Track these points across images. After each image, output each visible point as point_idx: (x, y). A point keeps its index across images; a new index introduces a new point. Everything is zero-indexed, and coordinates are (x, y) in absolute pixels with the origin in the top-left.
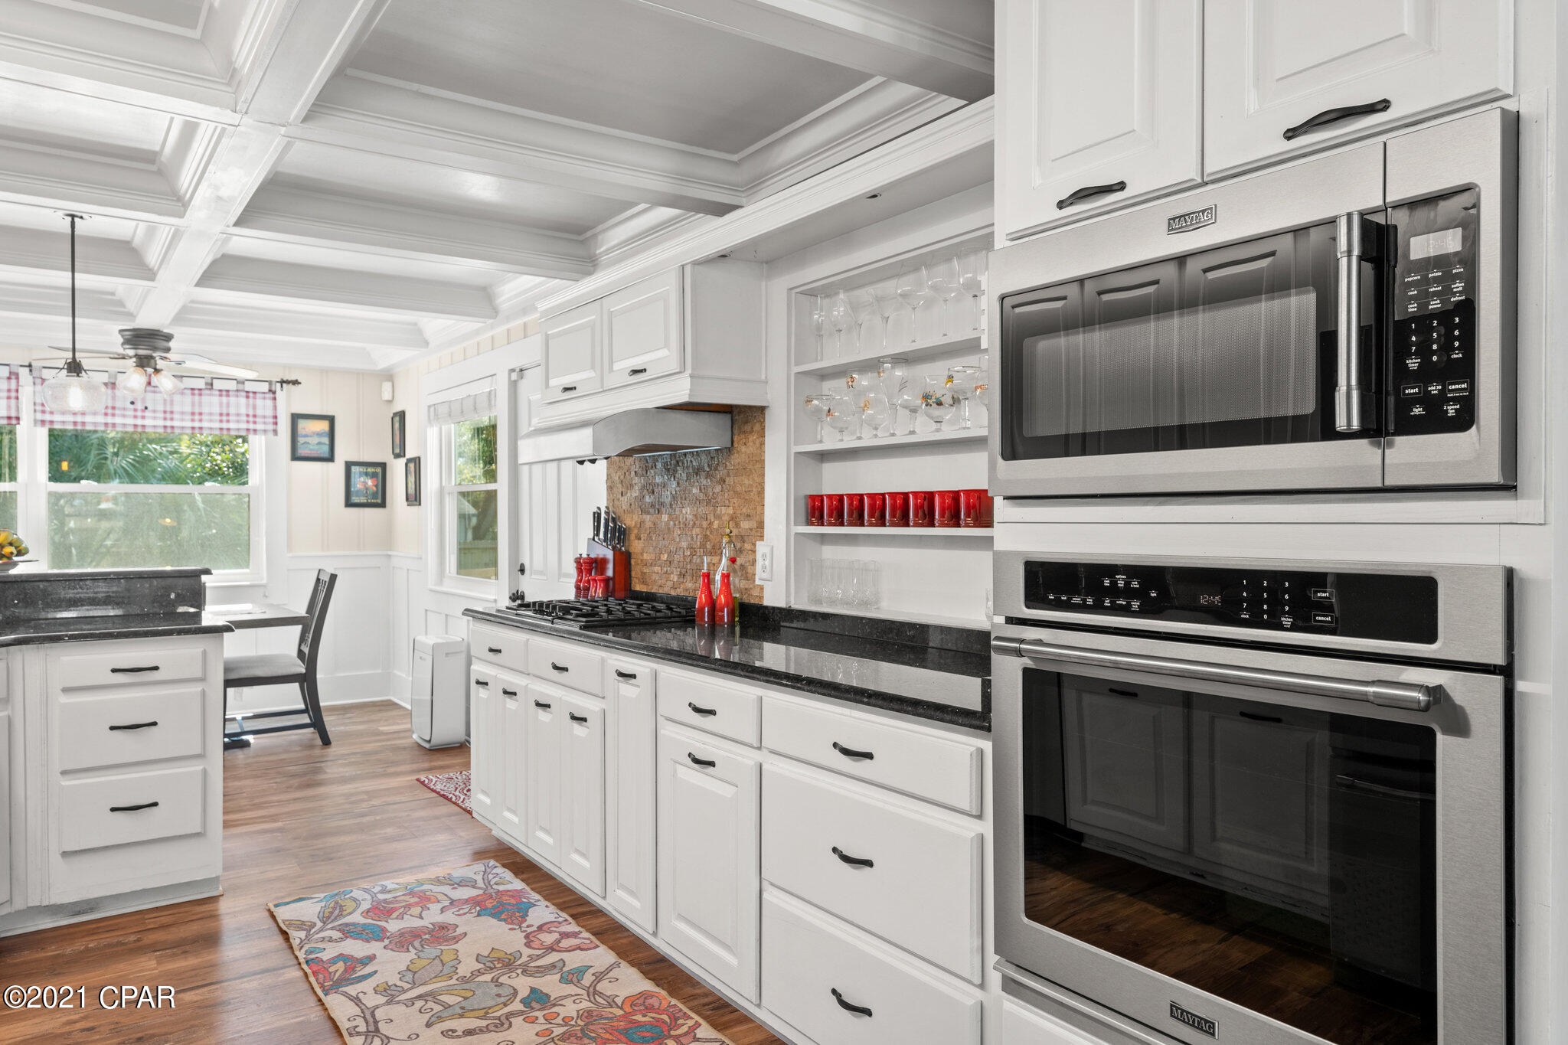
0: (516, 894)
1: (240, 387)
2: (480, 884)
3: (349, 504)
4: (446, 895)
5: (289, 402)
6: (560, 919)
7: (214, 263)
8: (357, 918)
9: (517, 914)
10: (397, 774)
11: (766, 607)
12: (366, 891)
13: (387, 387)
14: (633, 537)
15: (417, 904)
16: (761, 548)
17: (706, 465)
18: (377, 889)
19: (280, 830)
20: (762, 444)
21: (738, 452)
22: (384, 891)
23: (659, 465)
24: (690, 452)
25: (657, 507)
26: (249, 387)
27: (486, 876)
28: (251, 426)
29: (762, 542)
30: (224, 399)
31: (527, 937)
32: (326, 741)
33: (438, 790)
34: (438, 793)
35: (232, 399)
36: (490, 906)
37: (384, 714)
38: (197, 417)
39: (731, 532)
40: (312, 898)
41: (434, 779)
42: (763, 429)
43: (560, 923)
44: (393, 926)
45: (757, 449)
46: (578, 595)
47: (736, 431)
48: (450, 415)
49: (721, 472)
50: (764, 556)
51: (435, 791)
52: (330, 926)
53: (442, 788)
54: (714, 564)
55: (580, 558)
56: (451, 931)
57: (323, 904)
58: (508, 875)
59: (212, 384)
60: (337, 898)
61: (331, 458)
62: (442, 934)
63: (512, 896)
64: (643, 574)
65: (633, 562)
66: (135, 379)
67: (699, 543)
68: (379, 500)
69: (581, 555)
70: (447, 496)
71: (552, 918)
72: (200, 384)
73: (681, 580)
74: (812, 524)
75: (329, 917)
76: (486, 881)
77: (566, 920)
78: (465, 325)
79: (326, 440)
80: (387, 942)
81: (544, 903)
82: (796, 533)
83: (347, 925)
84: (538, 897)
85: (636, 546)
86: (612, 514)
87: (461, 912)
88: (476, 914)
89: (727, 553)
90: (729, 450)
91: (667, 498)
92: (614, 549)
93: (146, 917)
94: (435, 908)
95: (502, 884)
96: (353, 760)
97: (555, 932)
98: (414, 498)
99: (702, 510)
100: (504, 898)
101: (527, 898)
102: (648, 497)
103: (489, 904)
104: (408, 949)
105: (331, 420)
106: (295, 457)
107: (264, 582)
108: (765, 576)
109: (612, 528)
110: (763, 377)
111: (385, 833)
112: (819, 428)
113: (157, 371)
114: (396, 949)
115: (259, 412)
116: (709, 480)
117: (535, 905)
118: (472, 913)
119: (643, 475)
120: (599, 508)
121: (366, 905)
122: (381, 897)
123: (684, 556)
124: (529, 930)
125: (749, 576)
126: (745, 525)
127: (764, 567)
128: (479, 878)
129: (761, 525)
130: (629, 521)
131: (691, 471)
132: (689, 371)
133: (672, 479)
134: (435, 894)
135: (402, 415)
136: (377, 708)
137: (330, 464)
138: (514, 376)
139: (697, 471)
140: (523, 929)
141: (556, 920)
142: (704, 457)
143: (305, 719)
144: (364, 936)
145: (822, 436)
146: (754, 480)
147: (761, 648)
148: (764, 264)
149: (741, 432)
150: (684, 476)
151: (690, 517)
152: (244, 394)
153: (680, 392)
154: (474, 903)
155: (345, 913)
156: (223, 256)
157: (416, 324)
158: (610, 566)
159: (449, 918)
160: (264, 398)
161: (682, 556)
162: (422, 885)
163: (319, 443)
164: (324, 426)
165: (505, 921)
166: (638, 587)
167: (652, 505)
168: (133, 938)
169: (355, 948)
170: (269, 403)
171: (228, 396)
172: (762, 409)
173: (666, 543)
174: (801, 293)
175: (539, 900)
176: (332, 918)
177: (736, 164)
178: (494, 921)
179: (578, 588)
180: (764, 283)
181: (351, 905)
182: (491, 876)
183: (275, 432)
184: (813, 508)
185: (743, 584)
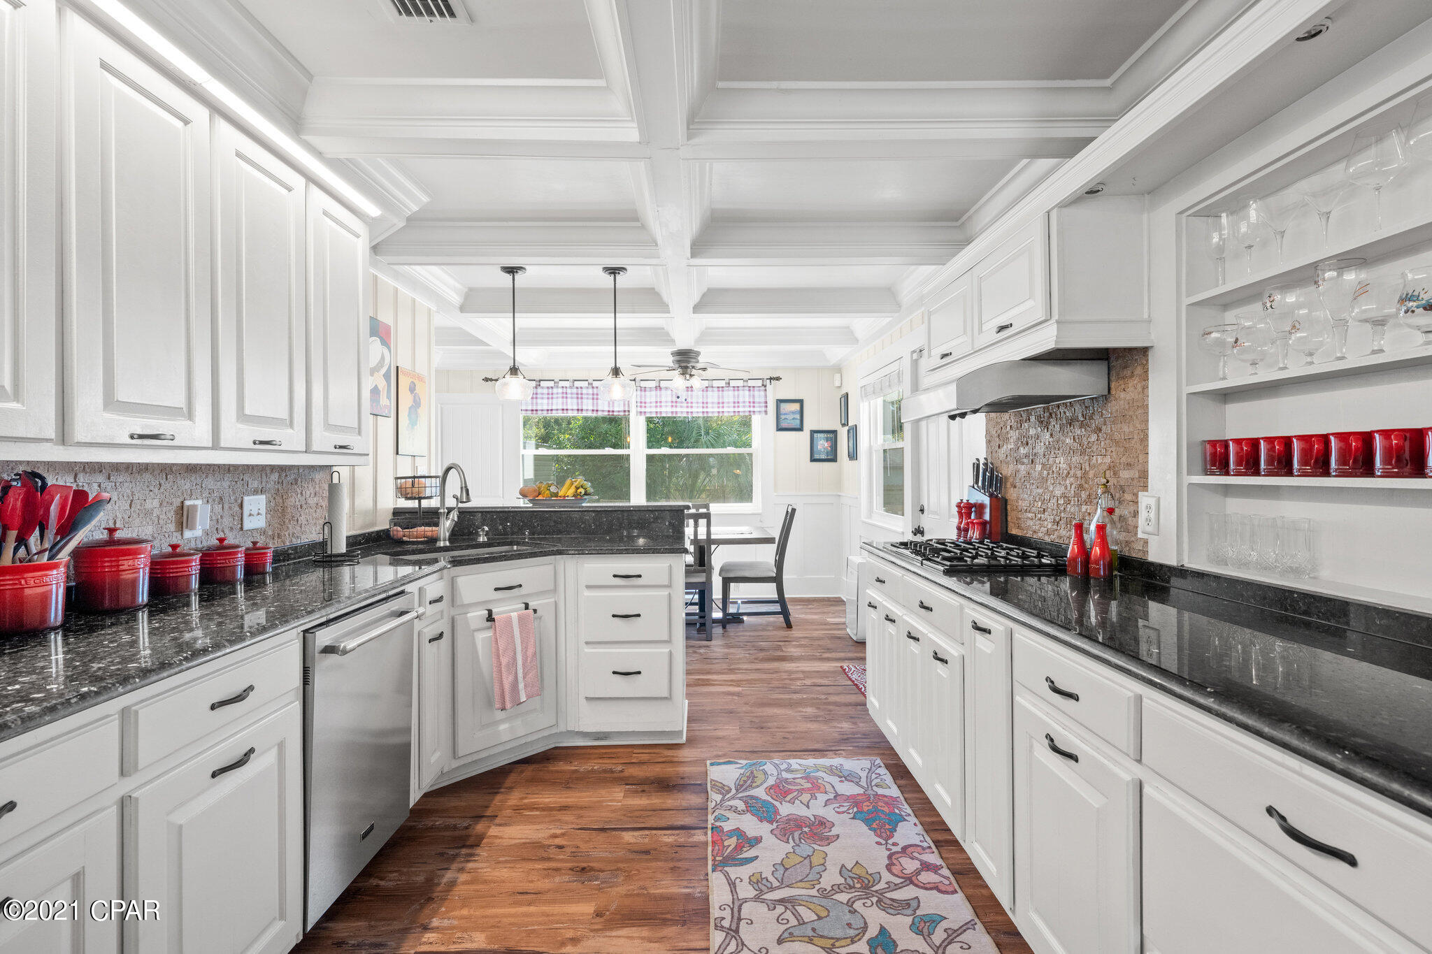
0: (891, 801)
1: (745, 384)
2: (863, 783)
3: (813, 460)
4: (833, 787)
5: (776, 392)
6: (925, 845)
7: (704, 295)
8: (760, 792)
9: (887, 826)
10: (828, 659)
11: (1152, 564)
12: (776, 766)
13: (837, 376)
14: (1008, 485)
15: (809, 789)
16: (1145, 500)
17: (1080, 415)
18: (784, 766)
19: (738, 694)
20: (1145, 388)
21: (1116, 399)
22: (788, 770)
23: (1033, 419)
24: (1063, 403)
25: (1031, 457)
26: (751, 383)
27: (870, 774)
28: (752, 409)
29: (1146, 493)
30: (736, 393)
31: (890, 857)
32: (789, 625)
33: (853, 679)
34: (853, 681)
35: (741, 392)
36: (865, 809)
37: (832, 608)
38: (721, 405)
39: (1108, 482)
40: (737, 763)
41: (853, 669)
42: (1146, 372)
43: (924, 849)
44: (785, 809)
45: (1139, 393)
46: (959, 536)
47: (1113, 378)
48: (874, 393)
49: (1098, 420)
50: (1148, 508)
51: (850, 679)
52: (740, 795)
53: (857, 678)
54: (1089, 514)
55: (961, 503)
56: (827, 830)
57: (742, 771)
58: (888, 778)
59: (729, 384)
60: (753, 768)
61: (800, 429)
62: (818, 831)
63: (887, 803)
64: (1019, 519)
65: (1009, 507)
66: (678, 382)
67: (1073, 492)
68: (832, 457)
69: (962, 500)
70: (874, 452)
71: (916, 840)
72: (722, 384)
73: (1055, 527)
74: (1213, 474)
75: (742, 786)
76: (869, 780)
77: (930, 847)
78: (883, 320)
79: (798, 417)
80: (775, 825)
81: (913, 819)
82: (1190, 484)
83: (752, 797)
84: (909, 811)
85: (1012, 494)
86: (989, 464)
87: (842, 809)
88: (852, 816)
89: (1104, 502)
90: (1106, 397)
91: (1040, 449)
92: (991, 496)
93: (635, 751)
94: (822, 798)
95: (882, 787)
96: (803, 643)
97: (917, 859)
98: (853, 456)
99: (1076, 459)
100: (880, 804)
101: (900, 809)
102: (1022, 448)
103: (866, 807)
104: (788, 840)
105: (801, 402)
106: (779, 429)
107: (760, 512)
108: (1150, 529)
109: (990, 477)
110: (1146, 316)
111: (806, 712)
112: (1221, 364)
113: (691, 376)
114: (779, 836)
115: (756, 400)
116: (1083, 430)
117: (905, 820)
118: (849, 813)
119: (1018, 428)
120: (978, 460)
121: (771, 781)
122: (785, 775)
123: (1058, 504)
124: (895, 849)
125: (1131, 528)
126: (1125, 474)
127: (1148, 520)
128: (863, 775)
129: (1144, 475)
130: (1007, 471)
131: (1065, 422)
132: (1056, 317)
133: (1046, 430)
134: (825, 784)
135: (846, 396)
136: (830, 603)
137: (800, 433)
138: (915, 356)
139: (1071, 422)
140: (889, 846)
141: (921, 844)
142: (1077, 407)
143: (777, 608)
144: (760, 814)
145: (1224, 372)
146: (1134, 426)
147: (1146, 606)
148: (1146, 195)
149: (1118, 378)
150: (1057, 427)
151: (1063, 466)
152: (747, 388)
153: (1046, 340)
154: (853, 802)
155: (754, 785)
156: (709, 290)
157: (848, 327)
158: (988, 510)
159: (829, 813)
160: (759, 391)
161: (1056, 504)
162: (818, 770)
163: (794, 419)
164: (796, 407)
165: (875, 831)
166: (1014, 531)
167: (1027, 456)
168: (619, 768)
169: (751, 826)
170: (762, 393)
171: (738, 390)
172: (1144, 351)
173: (1040, 491)
174: (1194, 215)
175: (909, 815)
176: (744, 787)
177: (1109, 89)
178: (865, 828)
179: (959, 528)
180: (1145, 216)
181: (761, 777)
182: (874, 776)
183: (766, 412)
184: (1214, 455)
185: (1122, 537)
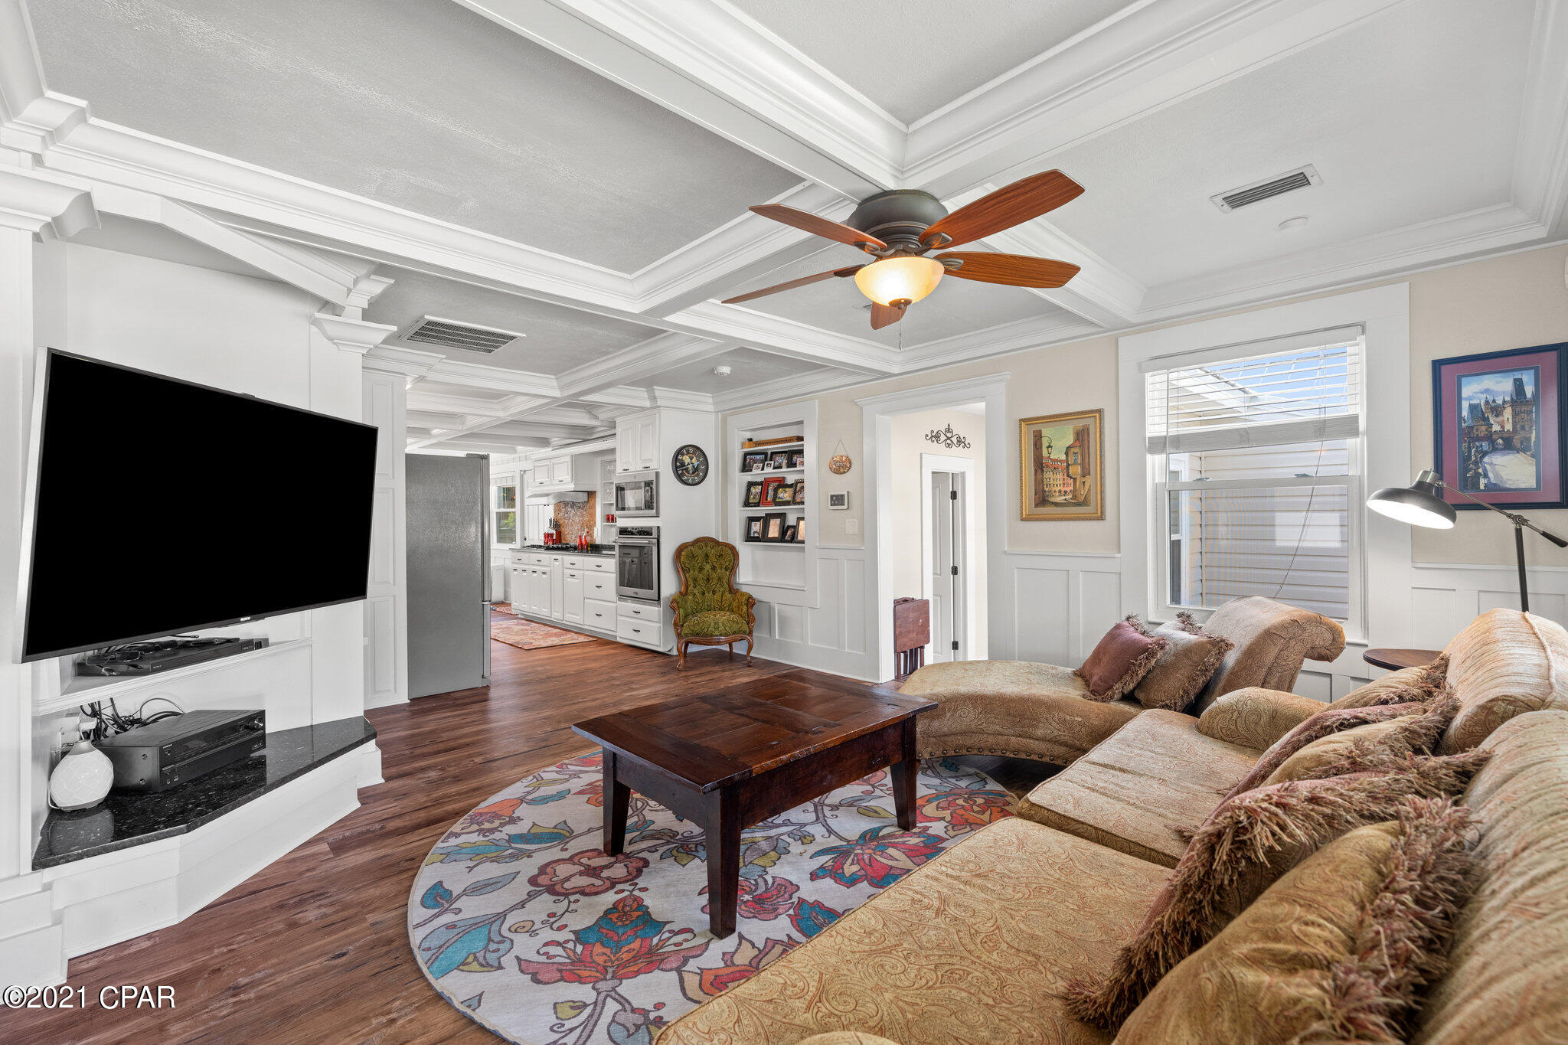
14: (560, 527)
16: (595, 529)
21: (589, 503)
23: (568, 506)
24: (576, 503)
39: (587, 524)
45: (594, 502)
49: (585, 509)
54: (583, 533)
65: (562, 533)
67: (579, 528)
69: (546, 531)
73: (574, 536)
85: (563, 530)
86: (555, 520)
89: (586, 530)
91: (570, 515)
92: (555, 530)
99: (580, 518)
102: (567, 514)
109: (556, 524)
110: (595, 483)
116: (582, 510)
119: (563, 509)
120: (552, 518)
123: (575, 531)
126: (591, 522)
129: (595, 522)
130: (561, 522)
132: (576, 482)
133: (572, 510)
142: (580, 504)
146: (593, 510)
149: (589, 497)
150: (576, 509)
151: (577, 520)
153: (571, 487)
158: (554, 533)
166: (561, 539)
167: (568, 517)
172: (595, 492)
173: (570, 528)
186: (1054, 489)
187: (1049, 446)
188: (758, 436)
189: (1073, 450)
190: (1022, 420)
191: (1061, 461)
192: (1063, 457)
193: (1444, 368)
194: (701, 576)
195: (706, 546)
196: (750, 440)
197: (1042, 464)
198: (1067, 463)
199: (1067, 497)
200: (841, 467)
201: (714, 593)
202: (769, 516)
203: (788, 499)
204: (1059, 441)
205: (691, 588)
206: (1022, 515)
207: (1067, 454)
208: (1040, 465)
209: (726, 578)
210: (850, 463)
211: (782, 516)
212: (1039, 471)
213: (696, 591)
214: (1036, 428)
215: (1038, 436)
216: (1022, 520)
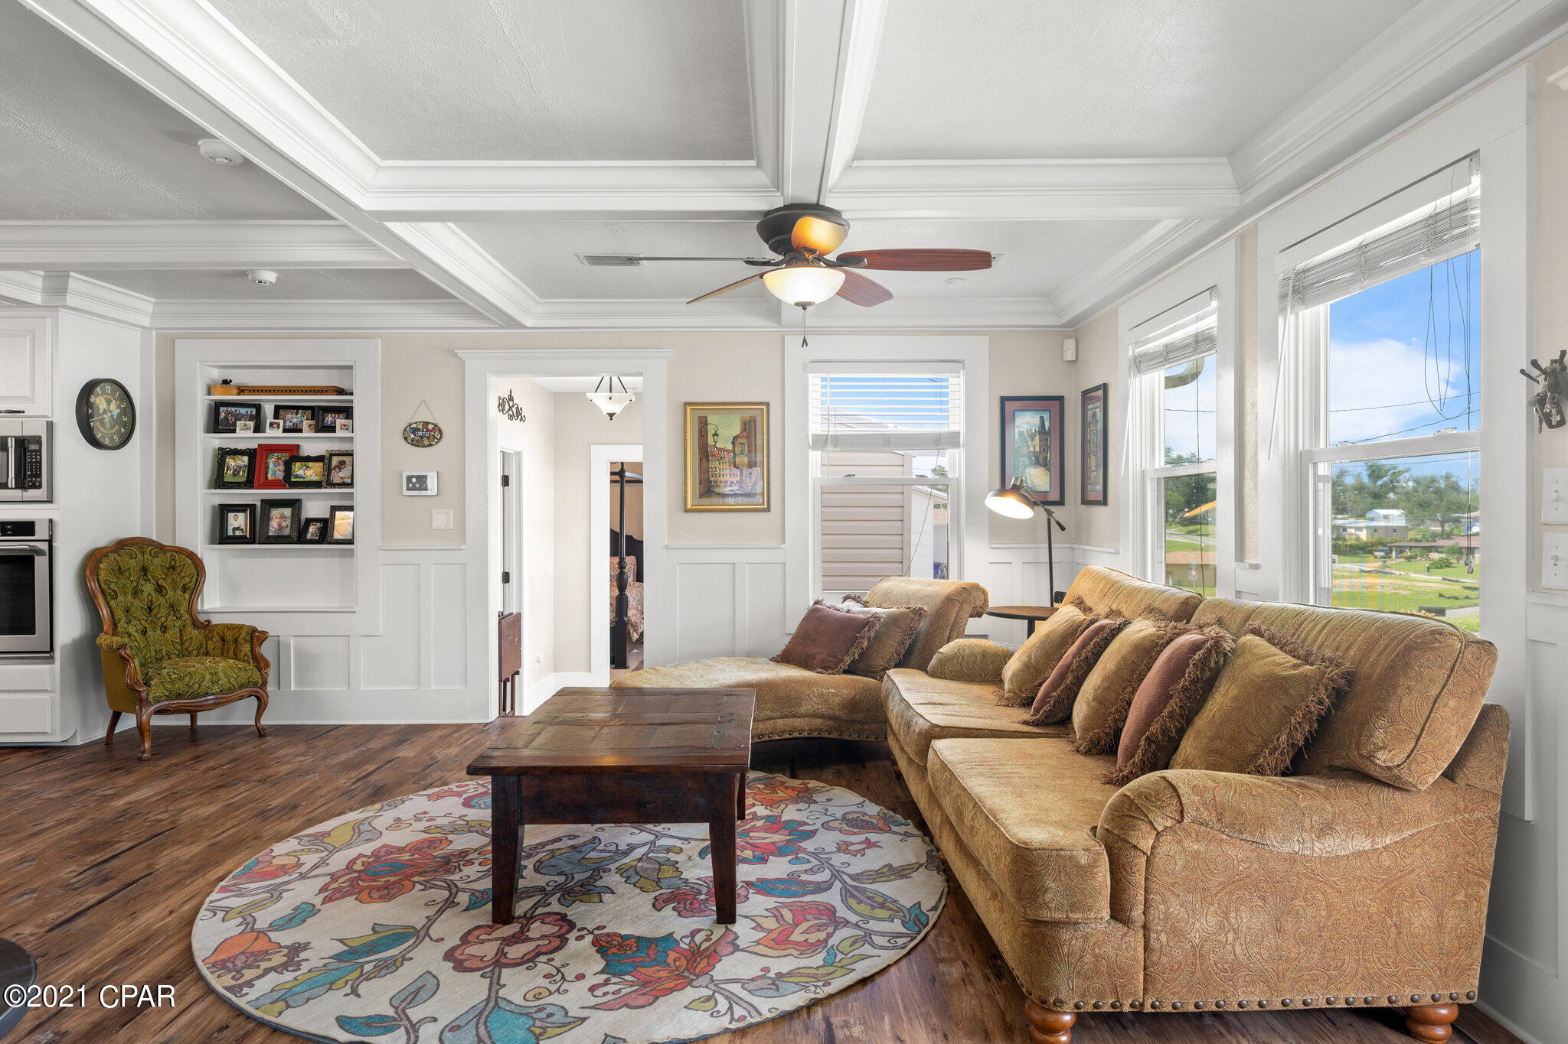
186: (720, 479)
187: (715, 435)
188: (239, 378)
189: (740, 440)
190: (686, 404)
191: (727, 451)
192: (730, 447)
193: (1007, 403)
194: (137, 602)
195: (143, 554)
196: (226, 382)
197: (707, 452)
198: (734, 454)
199: (733, 488)
200: (422, 435)
201: (164, 629)
202: (270, 504)
203: (315, 478)
204: (726, 430)
205: (122, 624)
206: (686, 504)
207: (733, 443)
208: (705, 453)
209: (185, 604)
210: (441, 432)
211: (295, 504)
212: (704, 461)
213: (132, 629)
214: (703, 414)
215: (703, 423)
216: (687, 511)
